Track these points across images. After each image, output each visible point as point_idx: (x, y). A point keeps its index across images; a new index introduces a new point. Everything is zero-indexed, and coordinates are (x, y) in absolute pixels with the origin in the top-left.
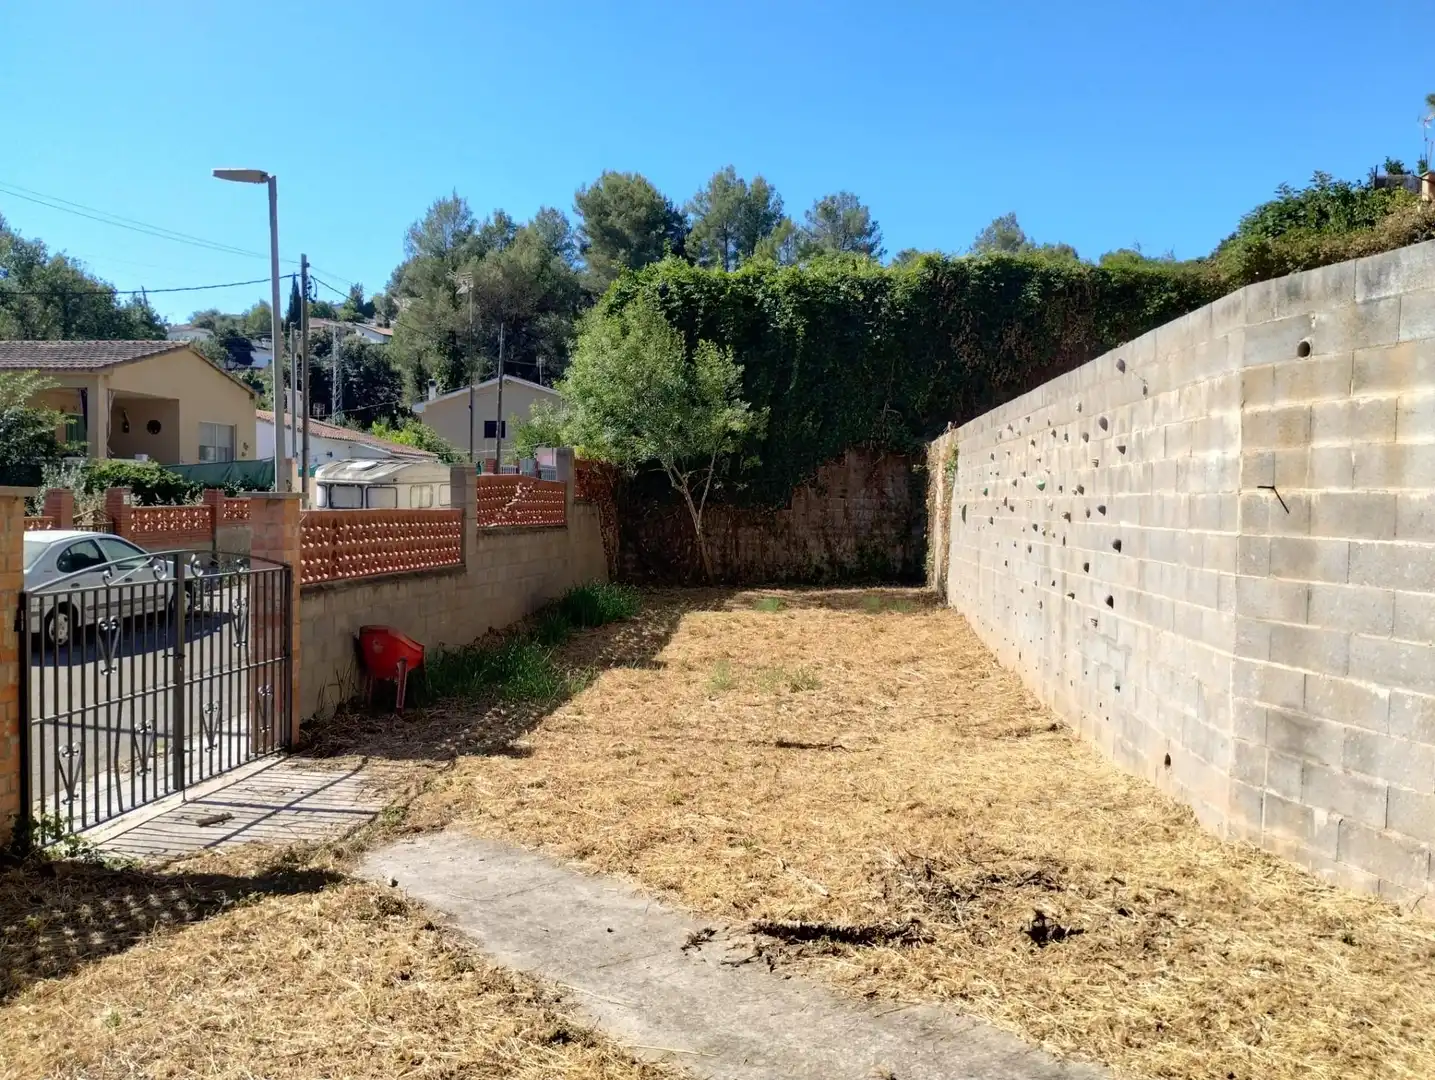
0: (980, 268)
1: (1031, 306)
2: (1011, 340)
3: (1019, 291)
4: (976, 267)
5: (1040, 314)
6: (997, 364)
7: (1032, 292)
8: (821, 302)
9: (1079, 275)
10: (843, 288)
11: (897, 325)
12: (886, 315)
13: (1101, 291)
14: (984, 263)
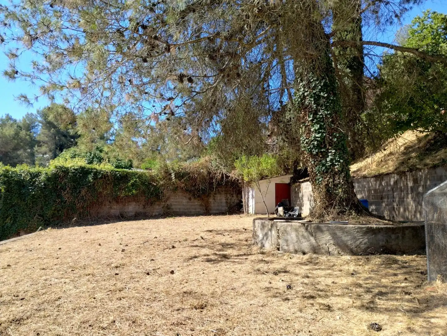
0: (74, 169)
1: (90, 182)
2: (83, 192)
3: (87, 177)
4: (73, 169)
5: (93, 185)
6: (78, 201)
7: (90, 178)
8: (13, 180)
9: (107, 172)
10: (23, 175)
11: (41, 189)
12: (38, 184)
13: (114, 178)
14: (76, 168)
